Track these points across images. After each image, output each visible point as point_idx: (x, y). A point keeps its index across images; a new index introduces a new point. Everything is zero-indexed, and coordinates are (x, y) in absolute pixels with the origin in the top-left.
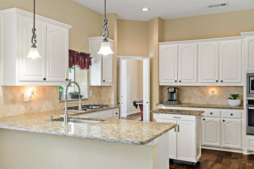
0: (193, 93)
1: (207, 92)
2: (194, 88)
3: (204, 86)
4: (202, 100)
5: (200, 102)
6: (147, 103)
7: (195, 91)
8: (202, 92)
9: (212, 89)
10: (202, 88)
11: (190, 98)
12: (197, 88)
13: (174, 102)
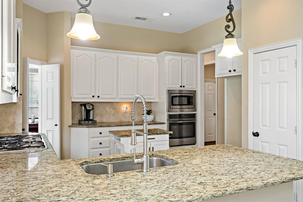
0: (106, 110)
1: (120, 108)
2: (106, 104)
3: (117, 102)
4: (114, 117)
5: (112, 120)
6: (56, 125)
7: (108, 108)
8: (115, 109)
9: (125, 106)
10: (115, 104)
11: (102, 116)
12: (110, 104)
13: (90, 122)
